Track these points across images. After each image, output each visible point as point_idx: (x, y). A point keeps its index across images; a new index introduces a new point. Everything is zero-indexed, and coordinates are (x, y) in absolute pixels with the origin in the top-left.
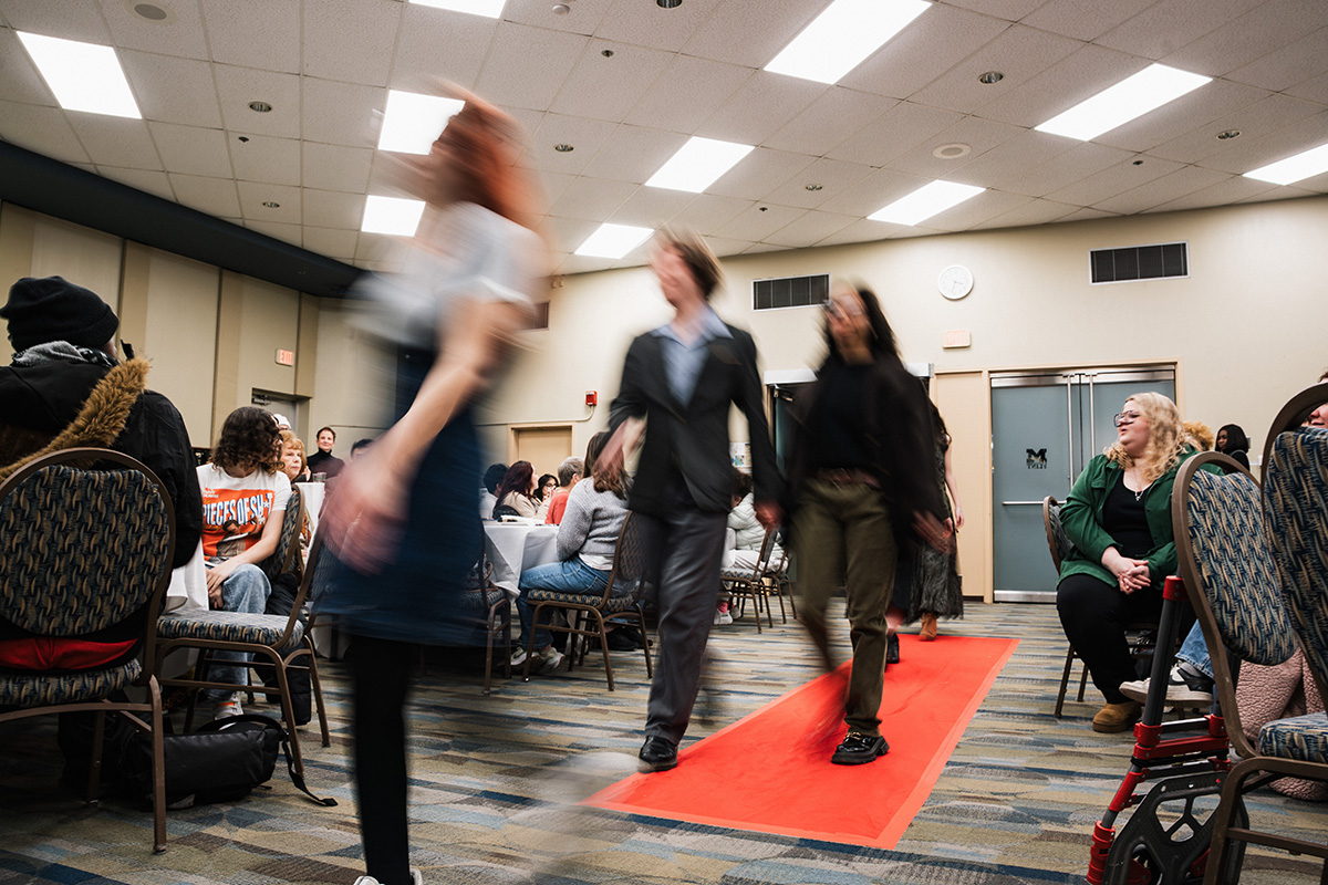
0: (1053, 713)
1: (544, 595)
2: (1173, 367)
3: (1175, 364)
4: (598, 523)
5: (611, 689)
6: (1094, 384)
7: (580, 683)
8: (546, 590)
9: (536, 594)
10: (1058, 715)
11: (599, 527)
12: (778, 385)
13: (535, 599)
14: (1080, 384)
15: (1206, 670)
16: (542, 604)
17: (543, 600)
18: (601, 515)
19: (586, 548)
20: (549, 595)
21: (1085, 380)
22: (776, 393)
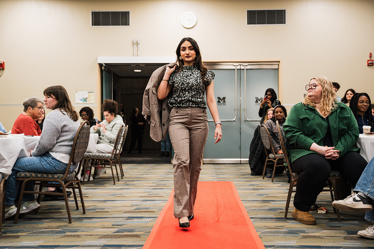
0: (284, 217)
1: (28, 174)
2: (278, 63)
3: (279, 62)
4: (63, 134)
5: (70, 222)
6: (246, 69)
7: (48, 220)
8: (29, 172)
9: (23, 175)
10: (286, 218)
11: (64, 136)
12: (105, 64)
13: (22, 177)
14: (240, 69)
15: (369, 195)
16: (27, 180)
17: (28, 178)
18: (66, 129)
19: (54, 149)
20: (31, 175)
21: (242, 67)
22: (103, 68)
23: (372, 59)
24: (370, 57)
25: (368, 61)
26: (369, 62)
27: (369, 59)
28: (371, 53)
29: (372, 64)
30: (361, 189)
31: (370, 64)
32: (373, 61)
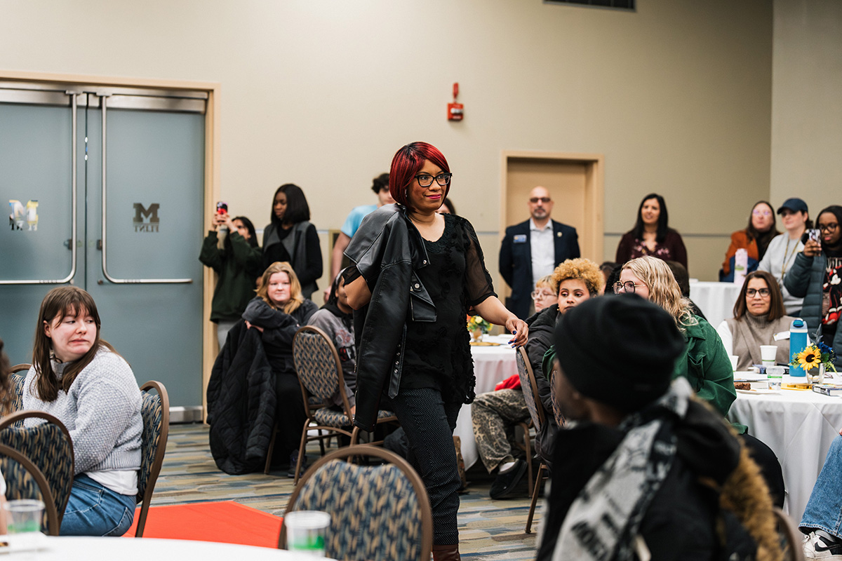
2: (205, 95)
3: (210, 91)
23: (460, 101)
24: (456, 95)
25: (450, 106)
26: (453, 111)
27: (451, 101)
28: (456, 86)
29: (459, 117)
30: (820, 523)
31: (455, 117)
32: (461, 106)
